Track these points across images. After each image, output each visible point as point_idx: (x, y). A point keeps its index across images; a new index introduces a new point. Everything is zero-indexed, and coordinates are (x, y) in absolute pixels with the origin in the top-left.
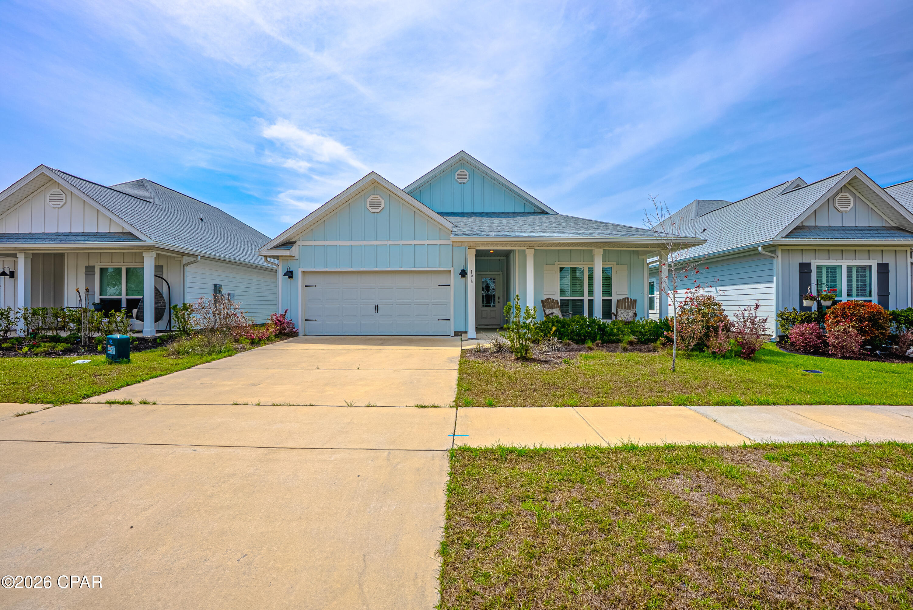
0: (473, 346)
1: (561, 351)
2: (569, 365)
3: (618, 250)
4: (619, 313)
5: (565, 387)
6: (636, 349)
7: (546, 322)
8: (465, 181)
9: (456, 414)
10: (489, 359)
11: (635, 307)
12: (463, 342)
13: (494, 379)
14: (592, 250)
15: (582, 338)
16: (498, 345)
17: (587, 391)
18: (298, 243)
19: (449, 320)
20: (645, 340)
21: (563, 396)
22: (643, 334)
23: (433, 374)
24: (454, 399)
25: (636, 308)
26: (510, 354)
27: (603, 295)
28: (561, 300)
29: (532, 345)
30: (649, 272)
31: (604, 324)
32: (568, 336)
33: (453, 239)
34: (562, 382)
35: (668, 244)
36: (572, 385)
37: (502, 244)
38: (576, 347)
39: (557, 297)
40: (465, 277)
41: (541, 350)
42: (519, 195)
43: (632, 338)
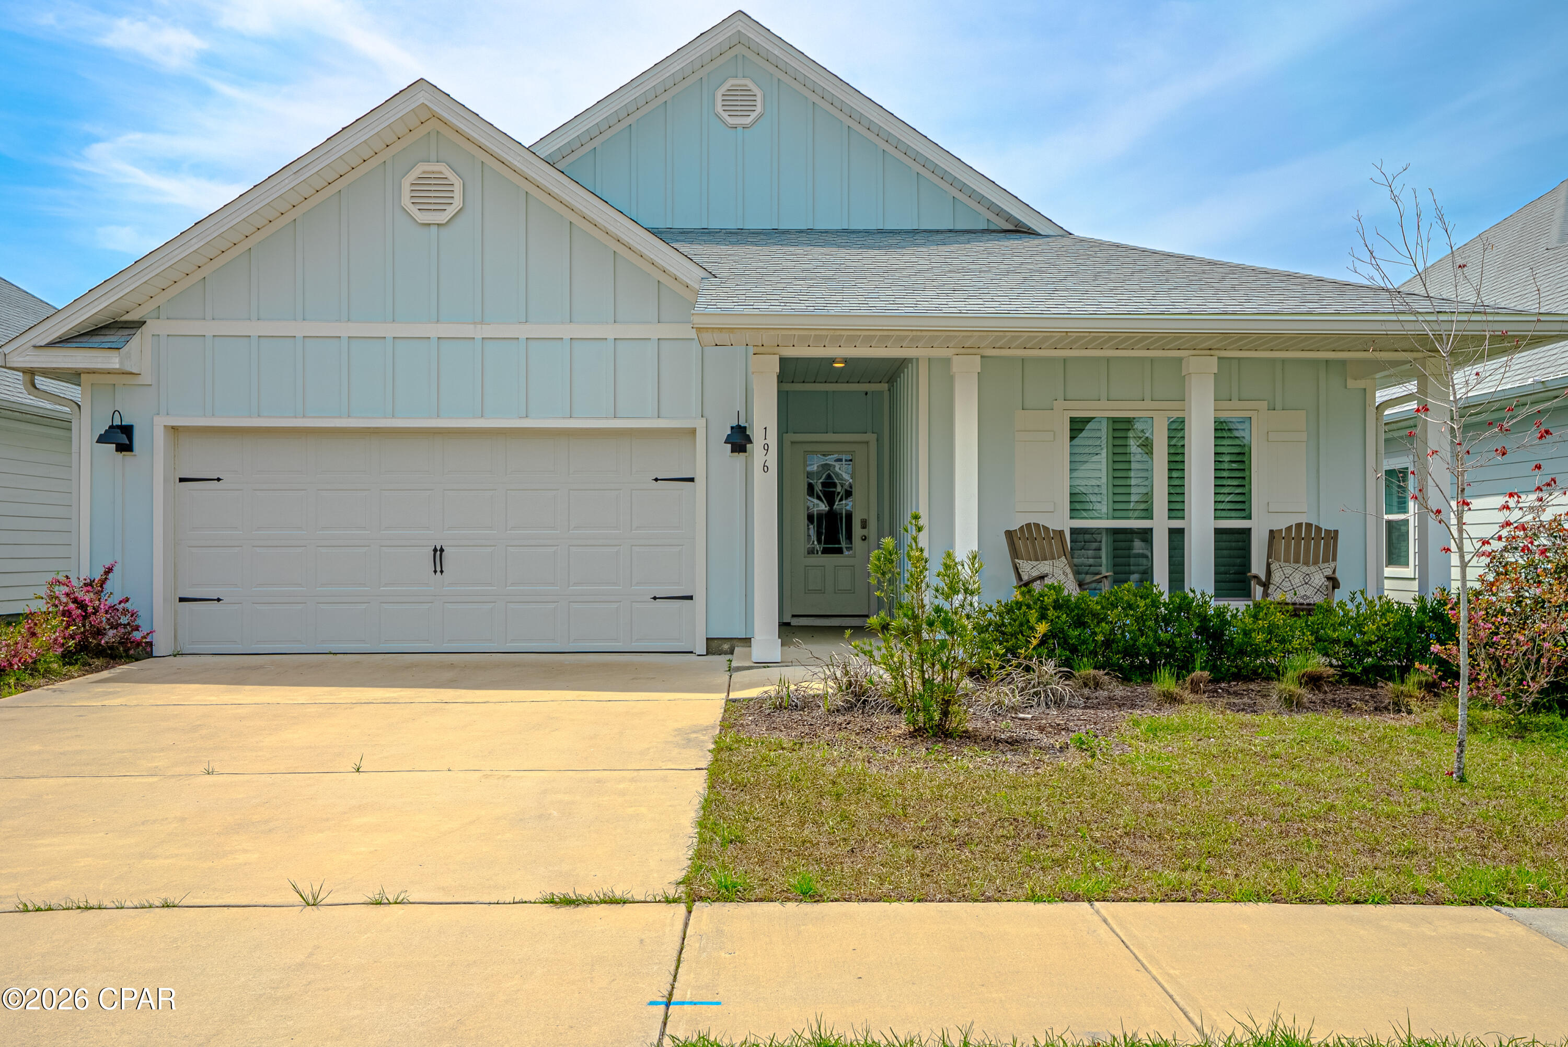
0: (766, 689)
1: (1070, 706)
2: (1093, 756)
3: (1273, 361)
4: (1277, 577)
5: (1072, 831)
6: (1334, 701)
7: (1019, 605)
8: (747, 121)
9: (686, 925)
10: (819, 733)
11: (1331, 554)
12: (737, 676)
13: (827, 803)
14: (1180, 360)
15: (1142, 662)
16: (850, 684)
17: (1144, 846)
18: (151, 327)
19: (690, 598)
20: (1366, 670)
21: (1061, 863)
22: (1359, 652)
23: (621, 786)
24: (680, 875)
25: (1334, 559)
26: (892, 718)
27: (1219, 513)
28: (1073, 531)
29: (968, 684)
30: (1383, 436)
31: (1220, 613)
32: (1094, 653)
33: (699, 321)
34: (1060, 815)
35: (1439, 338)
36: (1094, 826)
37: (868, 340)
38: (1120, 691)
39: (1062, 522)
40: (745, 451)
41: (999, 703)
42: (935, 170)
43: (1317, 663)
